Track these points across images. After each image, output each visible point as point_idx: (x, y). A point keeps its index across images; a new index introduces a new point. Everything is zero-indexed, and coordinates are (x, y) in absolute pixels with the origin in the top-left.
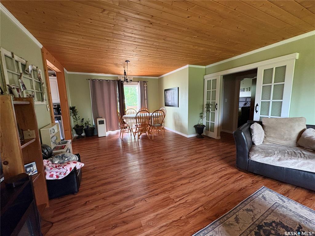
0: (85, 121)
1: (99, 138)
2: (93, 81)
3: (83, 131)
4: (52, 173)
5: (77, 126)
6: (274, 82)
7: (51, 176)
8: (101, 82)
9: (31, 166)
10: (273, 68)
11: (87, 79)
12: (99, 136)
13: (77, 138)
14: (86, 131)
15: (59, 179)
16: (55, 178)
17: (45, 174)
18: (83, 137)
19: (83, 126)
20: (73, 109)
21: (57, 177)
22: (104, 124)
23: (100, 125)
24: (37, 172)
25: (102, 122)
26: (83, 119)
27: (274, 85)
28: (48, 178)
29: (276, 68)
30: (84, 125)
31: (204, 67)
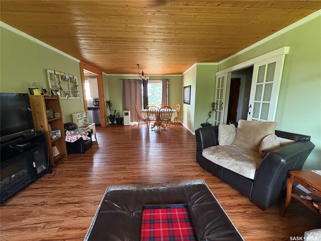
0: (117, 112)
1: (125, 126)
2: (124, 81)
3: (115, 120)
4: (69, 138)
5: (111, 115)
6: (266, 81)
7: (68, 140)
8: (129, 81)
9: (58, 132)
10: (265, 65)
11: (119, 79)
12: (124, 125)
13: (111, 124)
14: (117, 120)
15: (72, 142)
16: (69, 141)
17: (65, 138)
18: (115, 124)
19: (114, 116)
20: (109, 103)
21: (71, 141)
22: (128, 115)
23: (125, 116)
24: (61, 136)
25: (127, 114)
26: (115, 111)
27: (266, 84)
28: (66, 140)
29: (268, 64)
30: (116, 115)
31: (217, 64)
